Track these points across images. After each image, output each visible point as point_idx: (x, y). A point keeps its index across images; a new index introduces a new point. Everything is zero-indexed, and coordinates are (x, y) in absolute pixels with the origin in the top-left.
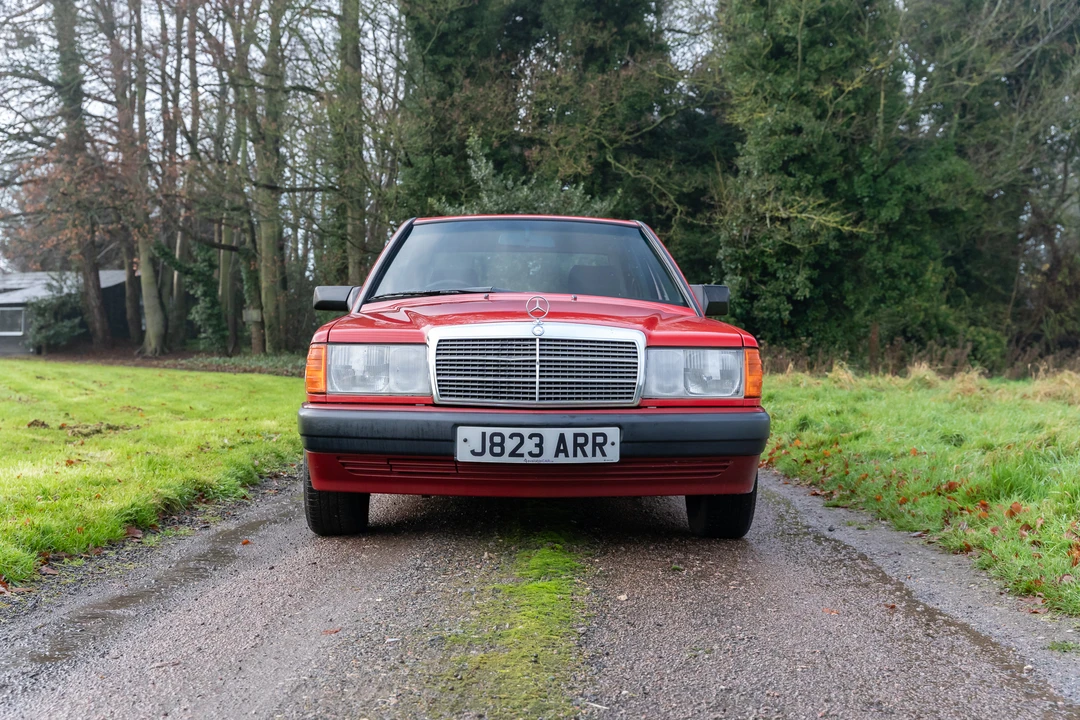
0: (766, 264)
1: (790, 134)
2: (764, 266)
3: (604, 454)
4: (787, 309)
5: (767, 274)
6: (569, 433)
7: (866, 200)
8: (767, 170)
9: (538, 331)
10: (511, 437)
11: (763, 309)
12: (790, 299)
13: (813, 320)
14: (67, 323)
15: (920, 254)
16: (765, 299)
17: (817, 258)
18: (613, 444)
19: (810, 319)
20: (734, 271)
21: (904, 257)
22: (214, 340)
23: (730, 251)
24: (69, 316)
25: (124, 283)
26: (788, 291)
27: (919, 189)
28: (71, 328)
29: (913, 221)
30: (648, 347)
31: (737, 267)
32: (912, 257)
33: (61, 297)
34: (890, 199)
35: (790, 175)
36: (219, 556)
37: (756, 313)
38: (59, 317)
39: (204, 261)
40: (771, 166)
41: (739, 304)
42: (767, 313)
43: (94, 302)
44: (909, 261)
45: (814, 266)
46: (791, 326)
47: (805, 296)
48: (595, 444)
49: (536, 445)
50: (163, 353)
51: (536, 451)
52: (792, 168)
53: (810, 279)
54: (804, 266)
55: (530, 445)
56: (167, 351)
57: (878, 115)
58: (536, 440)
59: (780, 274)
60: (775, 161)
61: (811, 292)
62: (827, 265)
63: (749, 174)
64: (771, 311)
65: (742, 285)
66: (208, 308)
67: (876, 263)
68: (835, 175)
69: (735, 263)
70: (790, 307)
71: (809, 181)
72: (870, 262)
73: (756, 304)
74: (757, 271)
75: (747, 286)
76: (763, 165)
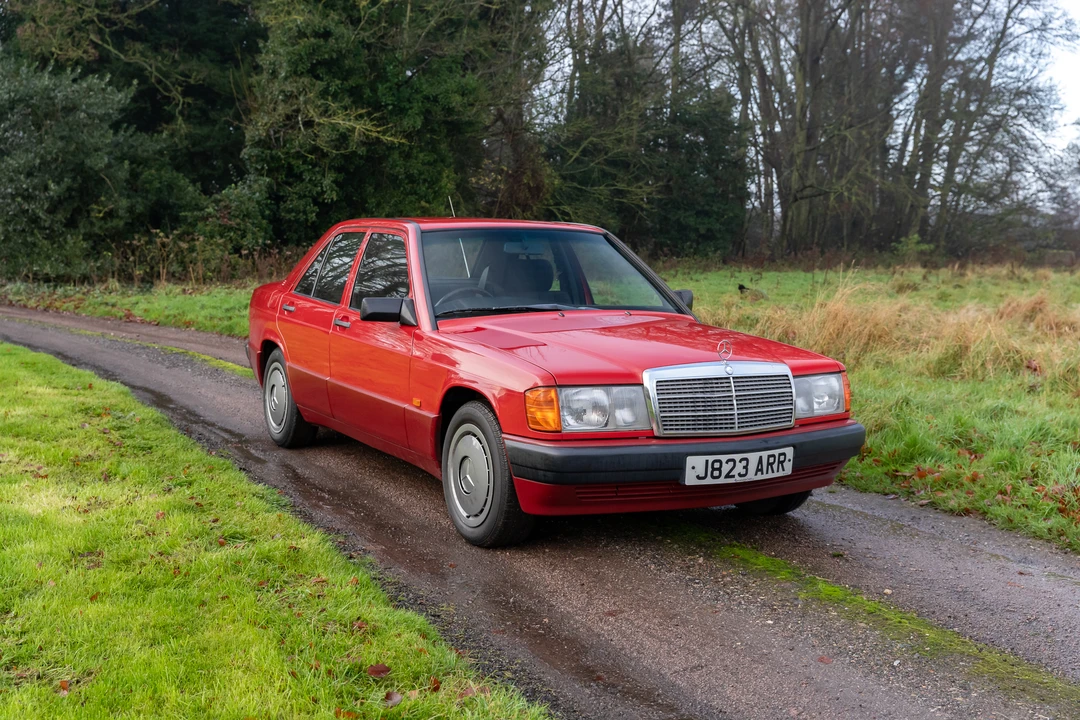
0: (292, 165)
1: (319, 37)
2: (290, 167)
3: (783, 470)
4: (313, 211)
5: (293, 176)
6: (765, 454)
7: (390, 107)
8: (295, 73)
9: (731, 370)
10: (727, 462)
11: (290, 211)
12: (315, 202)
15: (435, 161)
16: (292, 200)
17: (343, 162)
18: (789, 460)
20: (260, 172)
21: (424, 164)
23: (256, 151)
26: (314, 193)
27: (436, 100)
29: (433, 131)
30: (794, 377)
31: (263, 168)
32: (429, 164)
34: (411, 108)
35: (317, 77)
37: (283, 214)
40: (299, 68)
41: (267, 205)
42: (294, 214)
44: (426, 167)
45: (339, 170)
46: (314, 227)
47: (332, 199)
48: (779, 462)
49: (744, 467)
51: (743, 472)
52: (321, 71)
53: (336, 182)
55: (739, 468)
57: (404, 26)
58: (744, 463)
59: (307, 176)
60: (303, 63)
61: (338, 195)
62: (352, 168)
63: (274, 74)
64: (298, 212)
65: (270, 186)
67: (398, 168)
68: (361, 81)
69: (261, 163)
70: (316, 209)
71: (337, 85)
72: (393, 167)
73: (282, 206)
74: (283, 172)
75: (275, 188)
76: (291, 67)
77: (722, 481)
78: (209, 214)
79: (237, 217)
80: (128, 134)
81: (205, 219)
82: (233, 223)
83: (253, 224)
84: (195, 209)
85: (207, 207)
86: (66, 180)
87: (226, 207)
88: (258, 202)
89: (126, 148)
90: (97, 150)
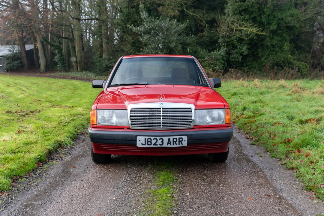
1: (242, 2)
2: (233, 44)
3: (182, 144)
4: (240, 58)
5: (234, 47)
6: (171, 138)
7: (266, 23)
8: (234, 14)
9: (161, 106)
10: (154, 139)
11: (233, 58)
12: (241, 54)
13: (249, 61)
14: (16, 62)
15: (282, 40)
16: (234, 55)
17: (250, 42)
18: (185, 141)
19: (248, 61)
20: (224, 46)
22: (62, 67)
23: (222, 40)
24: (17, 60)
25: (33, 49)
26: (241, 52)
27: (282, 19)
28: (17, 63)
29: (281, 30)
30: (195, 109)
31: (225, 45)
32: (280, 41)
33: (14, 54)
34: (273, 23)
35: (242, 15)
36: (66, 174)
37: (231, 59)
38: (13, 60)
39: (58, 42)
40: (236, 12)
41: (225, 56)
42: (234, 59)
43: (24, 55)
44: (279, 42)
45: (249, 44)
46: (242, 63)
47: (246, 54)
48: (179, 141)
49: (161, 142)
50: (46, 71)
51: (161, 143)
52: (242, 13)
53: (248, 48)
54: (246, 44)
55: (159, 142)
56: (47, 70)
58: (161, 140)
59: (238, 47)
61: (248, 52)
62: (253, 44)
63: (229, 15)
64: (235, 58)
65: (226, 50)
66: (60, 57)
67: (268, 43)
68: (256, 15)
69: (224, 43)
70: (241, 57)
71: (248, 17)
72: (267, 43)
73: (231, 56)
74: (231, 46)
75: (228, 50)
76: (233, 12)
77: (152, 146)
78: (206, 59)
79: (214, 60)
80: (183, 36)
81: (205, 61)
82: (213, 62)
83: (219, 62)
84: (202, 58)
85: (206, 58)
86: (165, 51)
87: (211, 57)
88: (222, 56)
89: (182, 41)
90: (173, 42)
